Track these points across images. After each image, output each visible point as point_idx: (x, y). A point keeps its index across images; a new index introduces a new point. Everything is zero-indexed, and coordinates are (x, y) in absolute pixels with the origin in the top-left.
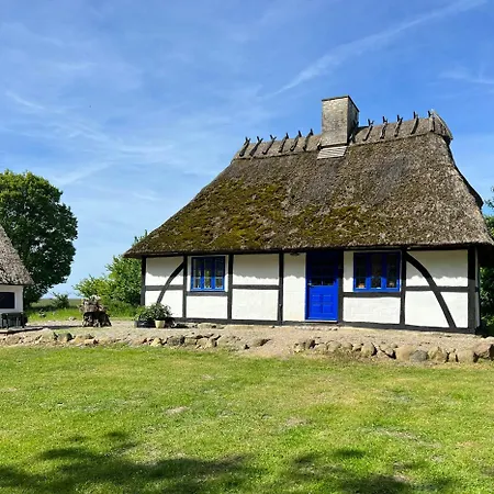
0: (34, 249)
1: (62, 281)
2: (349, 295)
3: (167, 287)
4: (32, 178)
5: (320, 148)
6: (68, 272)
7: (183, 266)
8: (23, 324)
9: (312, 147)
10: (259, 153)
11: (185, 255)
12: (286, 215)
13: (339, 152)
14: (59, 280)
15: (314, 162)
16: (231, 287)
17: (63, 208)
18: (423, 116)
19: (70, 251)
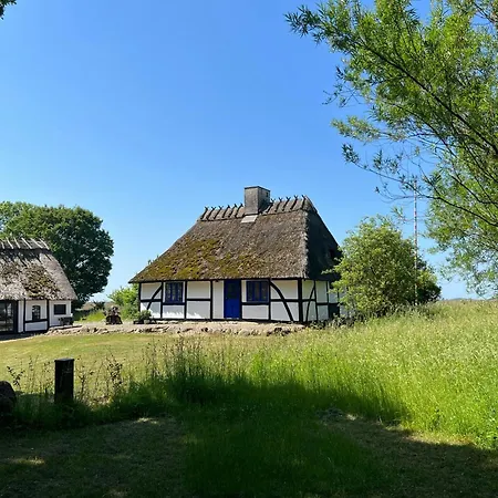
0: (79, 265)
1: (100, 291)
2: (245, 304)
3: (153, 300)
4: (80, 211)
5: (244, 216)
6: (105, 283)
7: (161, 288)
8: (71, 324)
9: (240, 215)
10: (211, 218)
11: (162, 281)
12: (218, 258)
13: (252, 219)
14: (98, 289)
15: (238, 224)
16: (186, 300)
17: (103, 233)
18: (300, 197)
19: (109, 266)
